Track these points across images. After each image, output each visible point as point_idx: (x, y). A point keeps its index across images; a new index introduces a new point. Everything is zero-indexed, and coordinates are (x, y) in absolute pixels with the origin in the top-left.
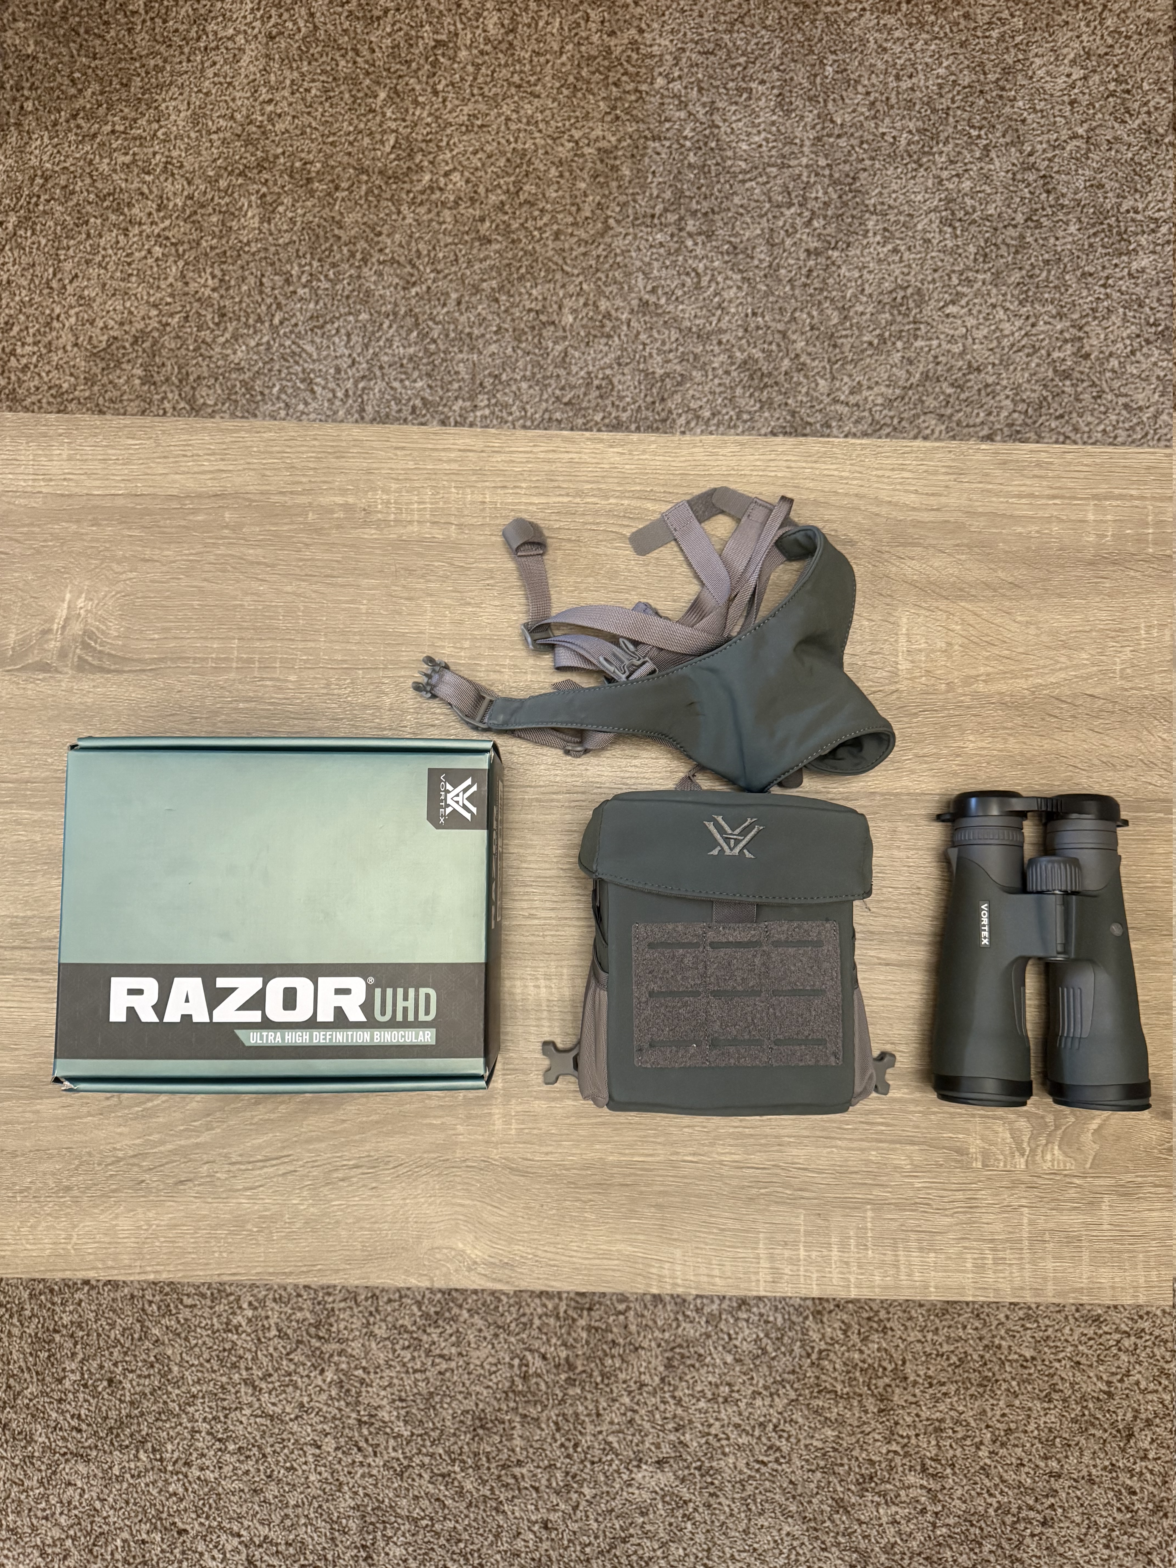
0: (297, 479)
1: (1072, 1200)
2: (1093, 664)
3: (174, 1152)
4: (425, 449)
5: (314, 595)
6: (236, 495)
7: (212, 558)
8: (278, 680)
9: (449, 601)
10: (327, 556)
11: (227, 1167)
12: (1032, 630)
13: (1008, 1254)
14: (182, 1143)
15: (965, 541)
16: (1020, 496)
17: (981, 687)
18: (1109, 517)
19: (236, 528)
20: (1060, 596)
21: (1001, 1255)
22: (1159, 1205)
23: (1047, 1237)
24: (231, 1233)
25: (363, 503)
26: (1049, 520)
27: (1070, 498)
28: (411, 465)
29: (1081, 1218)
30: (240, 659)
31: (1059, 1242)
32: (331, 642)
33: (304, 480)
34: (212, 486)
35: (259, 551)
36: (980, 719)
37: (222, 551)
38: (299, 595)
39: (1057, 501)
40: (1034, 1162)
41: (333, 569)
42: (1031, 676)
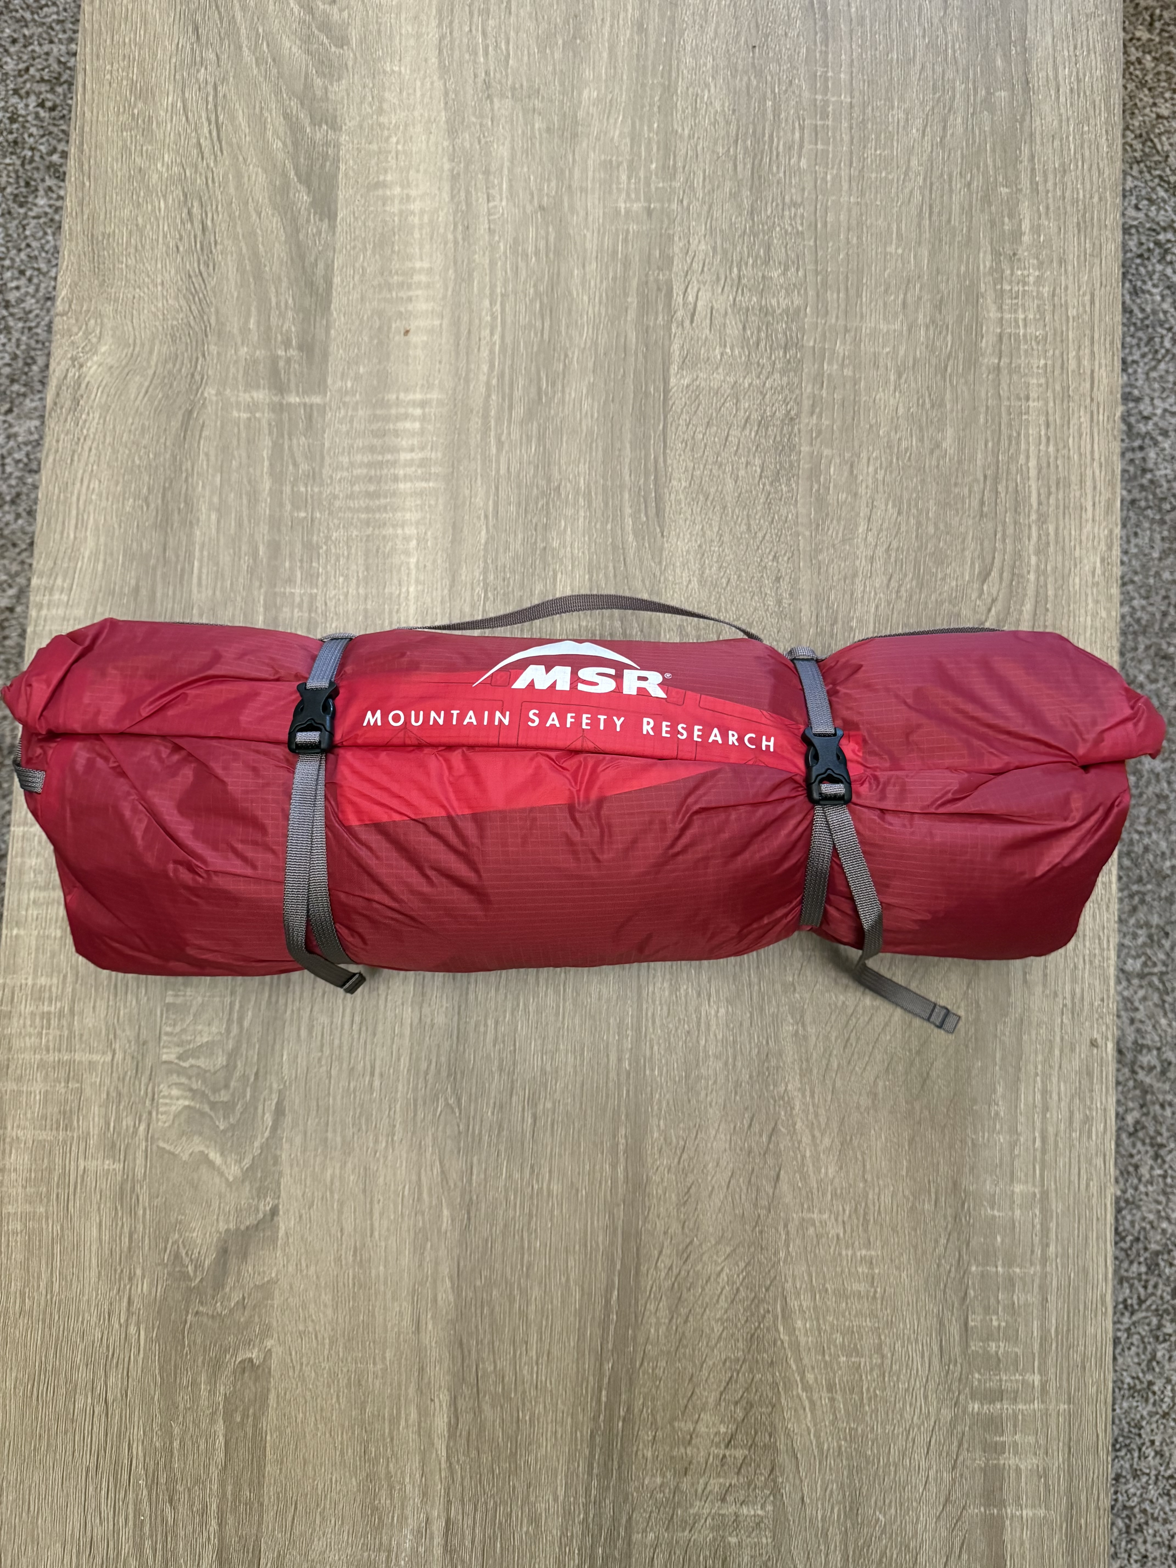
0: (1051, 177)
1: (118, 1119)
2: (820, 1182)
3: (233, 20)
4: (1092, 329)
5: (907, 191)
6: (1028, 104)
7: (950, 75)
8: (801, 147)
9: (902, 352)
10: (956, 208)
11: (211, 80)
12: (865, 1101)
13: (54, 1032)
14: (243, 31)
15: (983, 1016)
16: (1045, 1092)
18: (1018, 1213)
19: (988, 103)
20: (911, 1141)
21: (54, 1022)
22: (106, 1237)
23: (73, 1085)
24: (133, 84)
25: (1023, 253)
26: (1013, 1130)
27: (1043, 1162)
28: (1072, 312)
29: (95, 1132)
30: (826, 103)
31: (66, 1101)
32: (849, 210)
33: (1050, 185)
34: (1038, 79)
35: (960, 130)
36: (746, 1024)
37: (960, 87)
38: (906, 174)
39: (1038, 1144)
40: (170, 1072)
41: (940, 214)
42: (804, 1096)
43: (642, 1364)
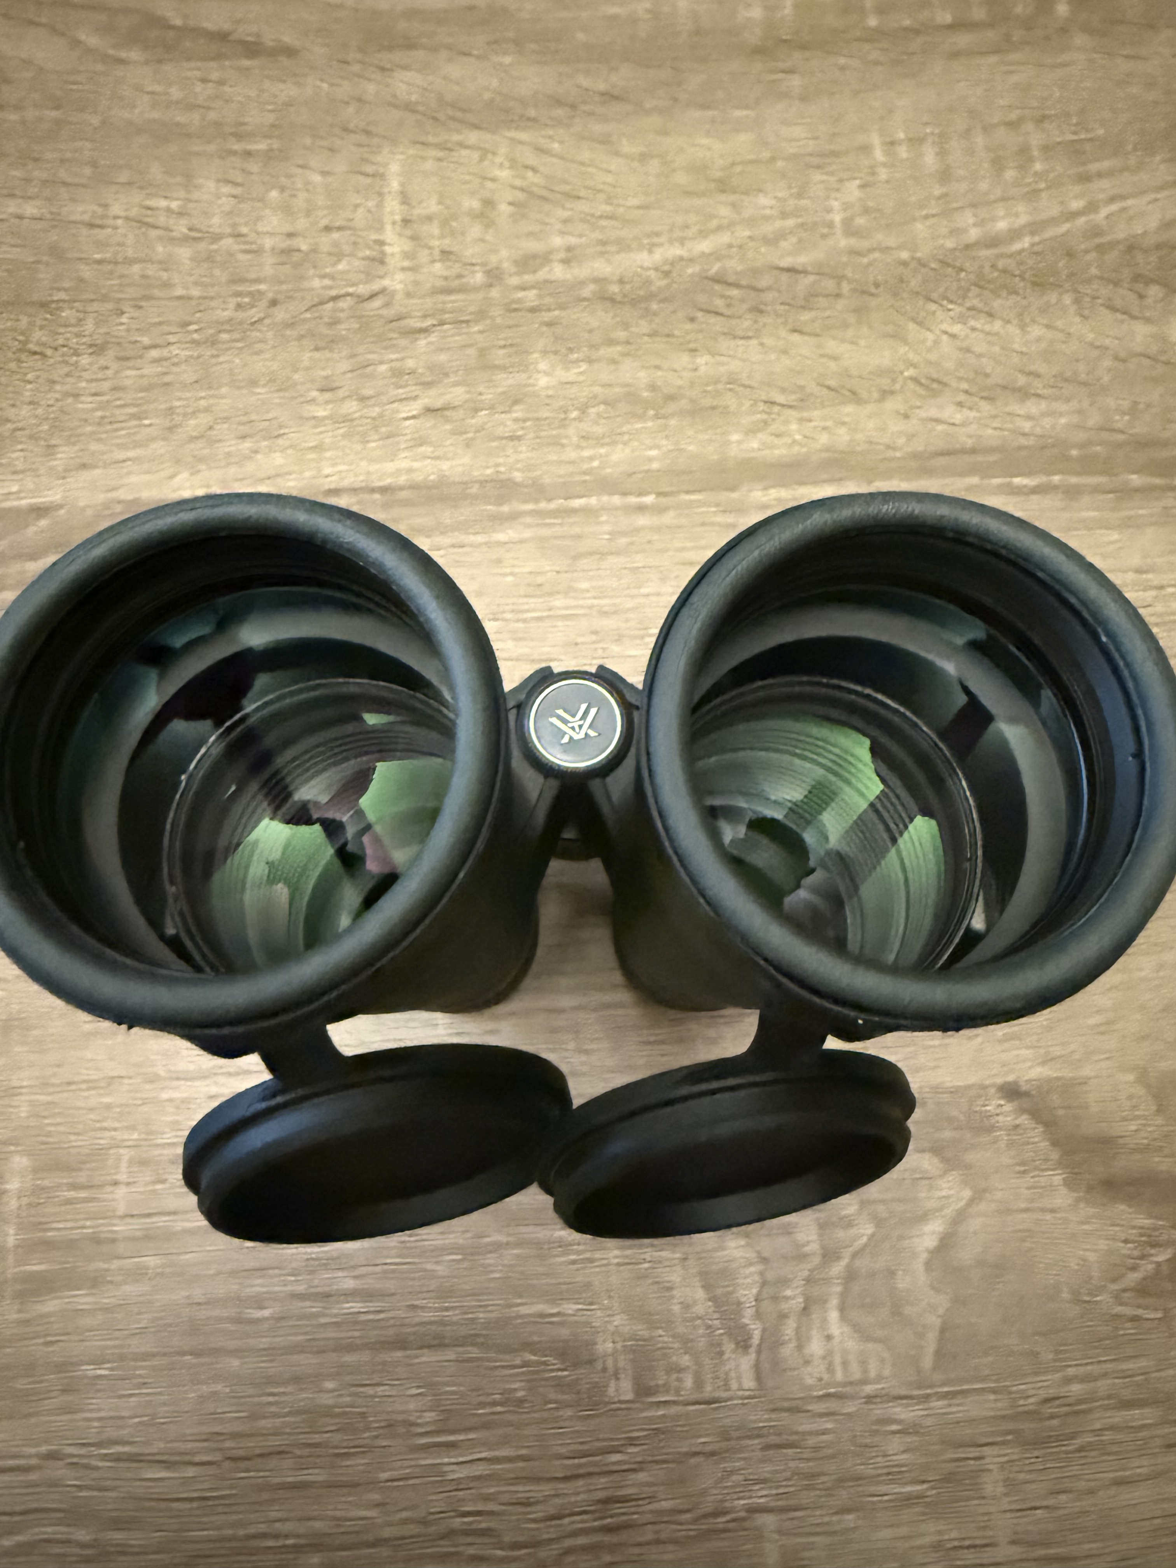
17: (558, 272)
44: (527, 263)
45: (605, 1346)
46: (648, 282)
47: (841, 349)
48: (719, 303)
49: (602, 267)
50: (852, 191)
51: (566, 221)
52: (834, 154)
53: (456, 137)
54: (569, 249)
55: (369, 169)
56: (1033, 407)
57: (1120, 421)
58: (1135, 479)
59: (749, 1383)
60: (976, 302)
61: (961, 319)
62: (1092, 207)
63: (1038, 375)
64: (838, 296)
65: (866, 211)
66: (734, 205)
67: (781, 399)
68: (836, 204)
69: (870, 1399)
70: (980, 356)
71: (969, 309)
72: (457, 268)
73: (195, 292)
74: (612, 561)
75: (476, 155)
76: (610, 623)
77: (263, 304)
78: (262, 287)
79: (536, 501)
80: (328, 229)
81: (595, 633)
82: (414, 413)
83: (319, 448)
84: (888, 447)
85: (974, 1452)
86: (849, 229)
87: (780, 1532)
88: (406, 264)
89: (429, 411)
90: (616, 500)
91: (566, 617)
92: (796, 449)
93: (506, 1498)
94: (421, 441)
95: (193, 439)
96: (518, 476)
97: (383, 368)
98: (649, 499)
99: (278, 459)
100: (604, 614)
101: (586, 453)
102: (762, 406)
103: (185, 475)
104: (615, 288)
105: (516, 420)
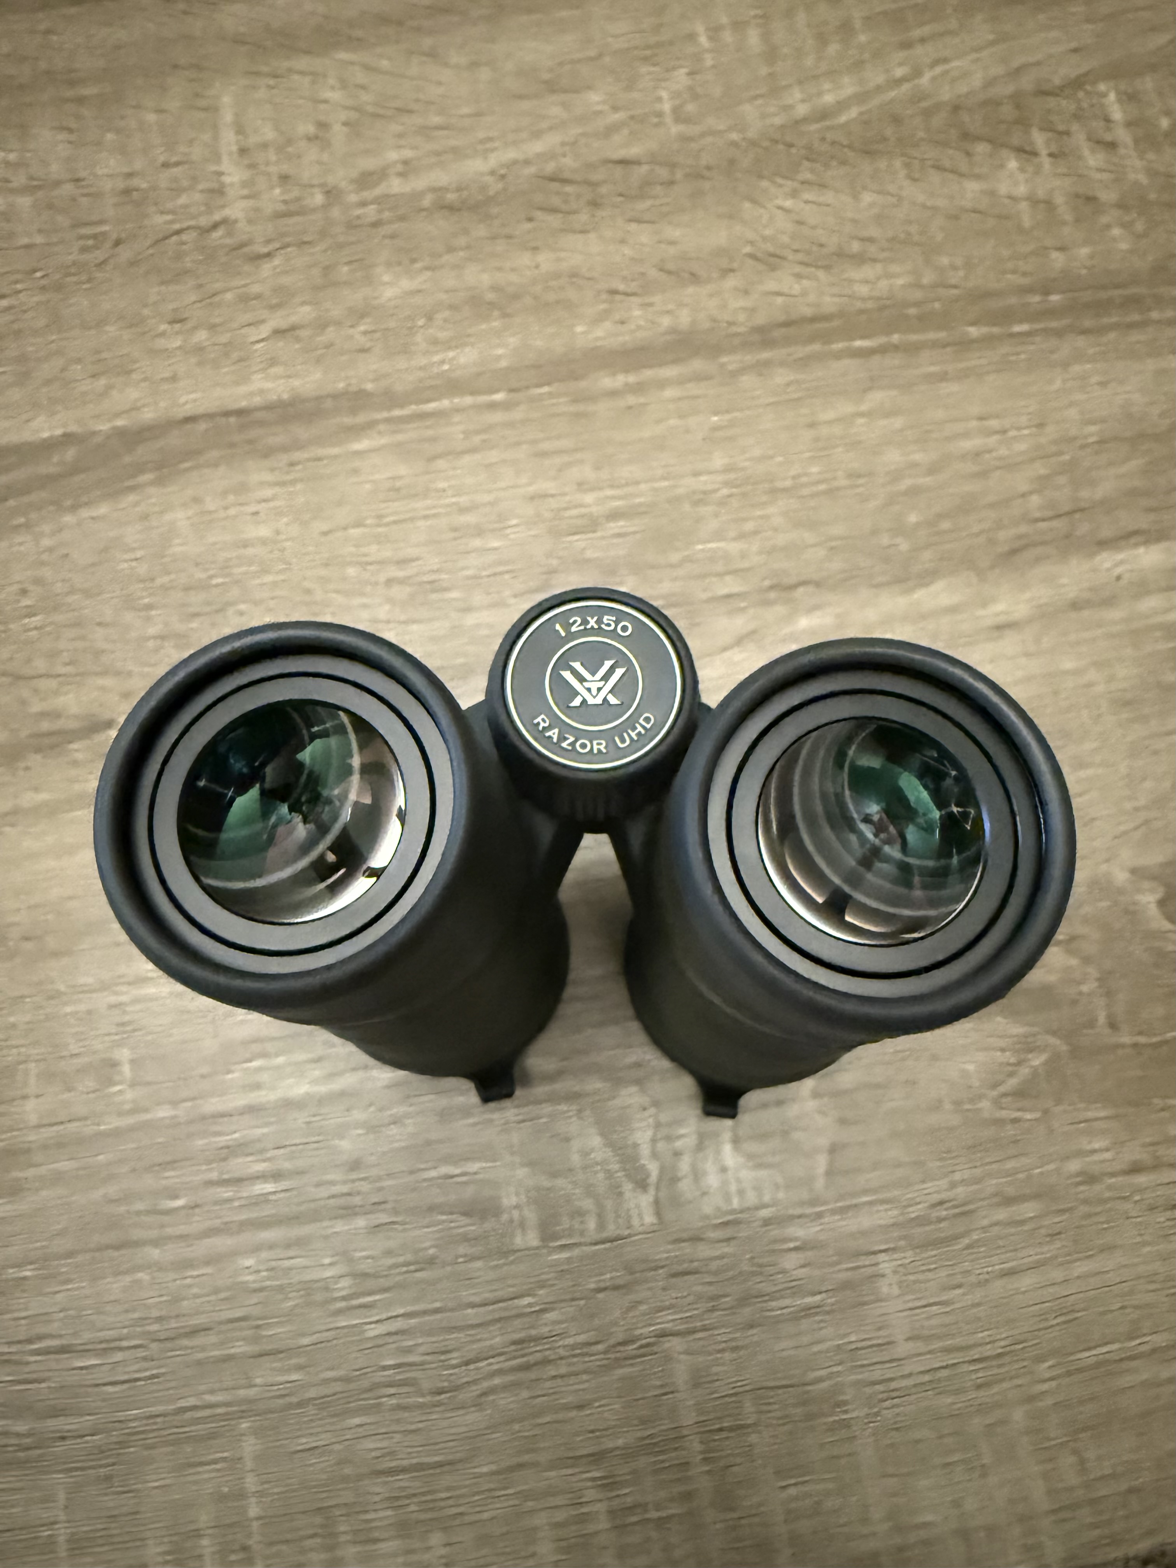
2: (615, 109)
12: (485, 74)
17: (396, 186)
20: (529, 11)
42: (493, 150)
43: (955, 287)
44: (365, 180)
45: (509, 1199)
46: (484, 188)
47: (676, 233)
48: (556, 201)
49: (440, 178)
50: (680, 78)
51: (400, 136)
52: (660, 45)
53: (286, 64)
54: (406, 162)
55: (203, 103)
56: (868, 271)
57: (955, 277)
58: (973, 331)
59: (649, 1219)
60: (808, 176)
61: (794, 194)
62: (917, 73)
63: (871, 240)
64: (672, 183)
65: (695, 97)
66: (564, 105)
67: (622, 287)
68: (664, 94)
69: (767, 1222)
70: (814, 228)
71: (803, 183)
72: (295, 193)
73: (39, 239)
74: (467, 459)
75: (307, 80)
76: (470, 519)
77: (108, 244)
78: (105, 228)
79: (389, 408)
80: (166, 165)
81: (455, 529)
82: (264, 336)
83: (174, 378)
84: (730, 324)
85: (867, 1260)
86: (679, 116)
87: (687, 1352)
88: (245, 192)
89: (278, 333)
90: (468, 400)
91: (426, 517)
92: (640, 334)
93: (422, 1349)
94: (273, 362)
95: (48, 382)
96: (369, 387)
97: (229, 296)
98: (499, 397)
99: (133, 394)
100: (463, 510)
101: (436, 358)
102: (604, 296)
103: (42, 418)
104: (451, 197)
105: (365, 333)
